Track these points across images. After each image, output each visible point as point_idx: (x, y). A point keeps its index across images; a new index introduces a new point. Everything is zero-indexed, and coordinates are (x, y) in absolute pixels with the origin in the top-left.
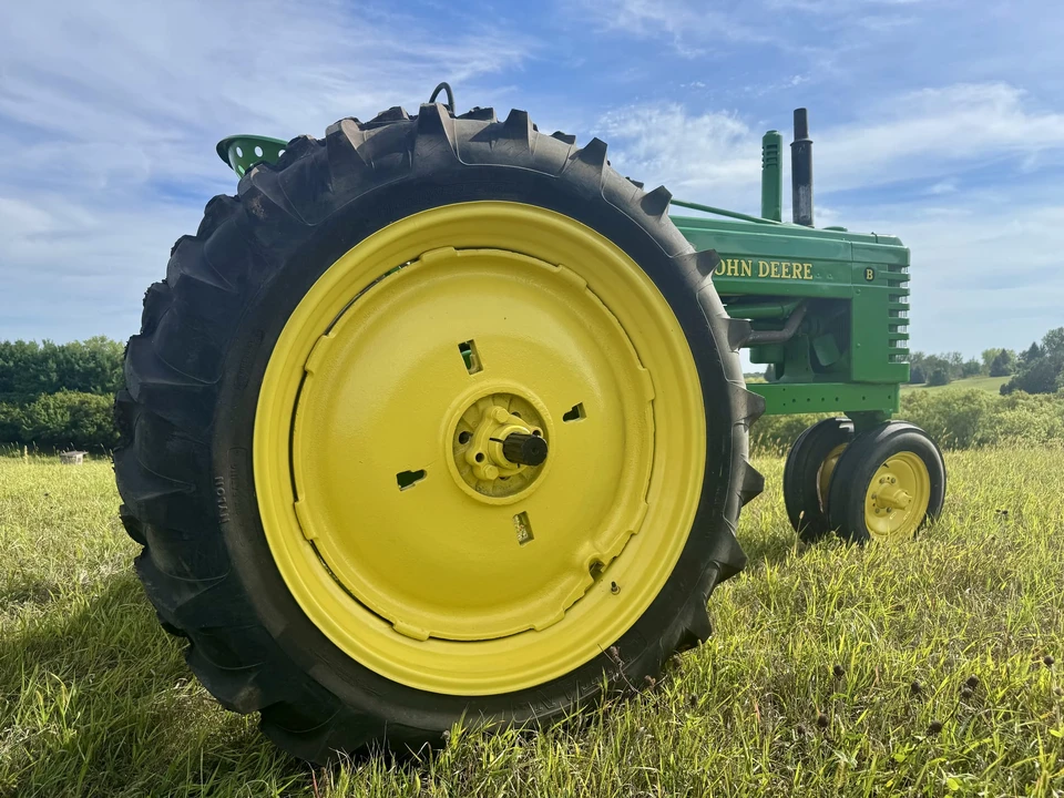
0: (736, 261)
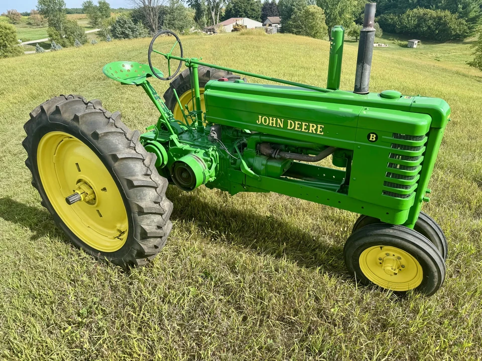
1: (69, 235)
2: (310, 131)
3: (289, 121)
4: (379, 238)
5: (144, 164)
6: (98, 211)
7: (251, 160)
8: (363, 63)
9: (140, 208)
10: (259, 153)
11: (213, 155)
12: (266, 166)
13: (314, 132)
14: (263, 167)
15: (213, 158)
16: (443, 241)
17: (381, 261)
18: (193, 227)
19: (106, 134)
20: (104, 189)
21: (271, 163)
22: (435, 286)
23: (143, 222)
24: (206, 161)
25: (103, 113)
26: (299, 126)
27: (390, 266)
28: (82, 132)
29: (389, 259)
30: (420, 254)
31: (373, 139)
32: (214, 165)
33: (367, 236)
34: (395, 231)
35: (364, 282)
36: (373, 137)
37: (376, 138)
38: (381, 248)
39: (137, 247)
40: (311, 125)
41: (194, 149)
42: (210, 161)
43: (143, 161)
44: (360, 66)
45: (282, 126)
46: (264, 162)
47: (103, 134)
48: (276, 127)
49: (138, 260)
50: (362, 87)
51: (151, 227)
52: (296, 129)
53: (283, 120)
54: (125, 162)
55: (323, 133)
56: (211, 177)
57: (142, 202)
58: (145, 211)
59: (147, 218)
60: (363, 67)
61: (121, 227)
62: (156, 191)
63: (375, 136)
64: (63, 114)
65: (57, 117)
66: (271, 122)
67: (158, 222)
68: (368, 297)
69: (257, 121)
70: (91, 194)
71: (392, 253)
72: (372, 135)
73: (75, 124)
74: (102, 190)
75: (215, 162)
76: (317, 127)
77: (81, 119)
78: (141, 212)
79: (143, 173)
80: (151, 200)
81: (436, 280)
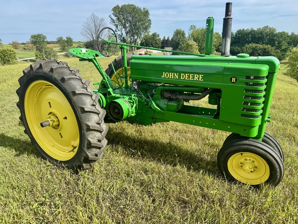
0: (173, 74)
1: (40, 151)
2: (195, 79)
3: (182, 74)
4: (240, 147)
5: (92, 99)
6: (60, 133)
7: (158, 102)
8: (226, 38)
9: (88, 126)
10: (163, 97)
11: (134, 99)
12: (167, 105)
13: (197, 80)
14: (165, 106)
15: (134, 101)
16: (281, 151)
17: (242, 165)
18: (120, 149)
19: (70, 79)
20: (66, 118)
21: (170, 103)
22: (278, 178)
23: (89, 136)
24: (130, 102)
25: (69, 68)
26: (188, 77)
27: (247, 167)
28: (55, 79)
29: (247, 163)
30: (267, 156)
31: (234, 81)
32: (135, 105)
33: (232, 146)
34: (250, 142)
35: (231, 179)
36: (234, 80)
37: (236, 80)
38: (242, 154)
39: (84, 155)
40: (195, 75)
41: (123, 97)
42: (132, 103)
43: (91, 97)
44: (224, 39)
45: (177, 78)
46: (166, 103)
47: (67, 79)
48: (174, 79)
49: (84, 165)
50: (226, 52)
51: (94, 140)
52: (186, 79)
53: (178, 74)
54: (80, 96)
55: (203, 80)
56: (132, 113)
57: (89, 122)
58: (91, 128)
59: (92, 133)
60: (226, 40)
61: (74, 144)
62: (98, 116)
63: (235, 79)
64: (44, 68)
65: (40, 70)
66: (171, 76)
67: (99, 137)
68: (235, 187)
69: (162, 76)
70: (57, 122)
71: (248, 158)
72: (233, 78)
73: (51, 74)
74: (64, 118)
75: (136, 103)
76: (199, 76)
77: (55, 70)
78: (89, 129)
79: (91, 104)
80: (95, 122)
81: (278, 174)
